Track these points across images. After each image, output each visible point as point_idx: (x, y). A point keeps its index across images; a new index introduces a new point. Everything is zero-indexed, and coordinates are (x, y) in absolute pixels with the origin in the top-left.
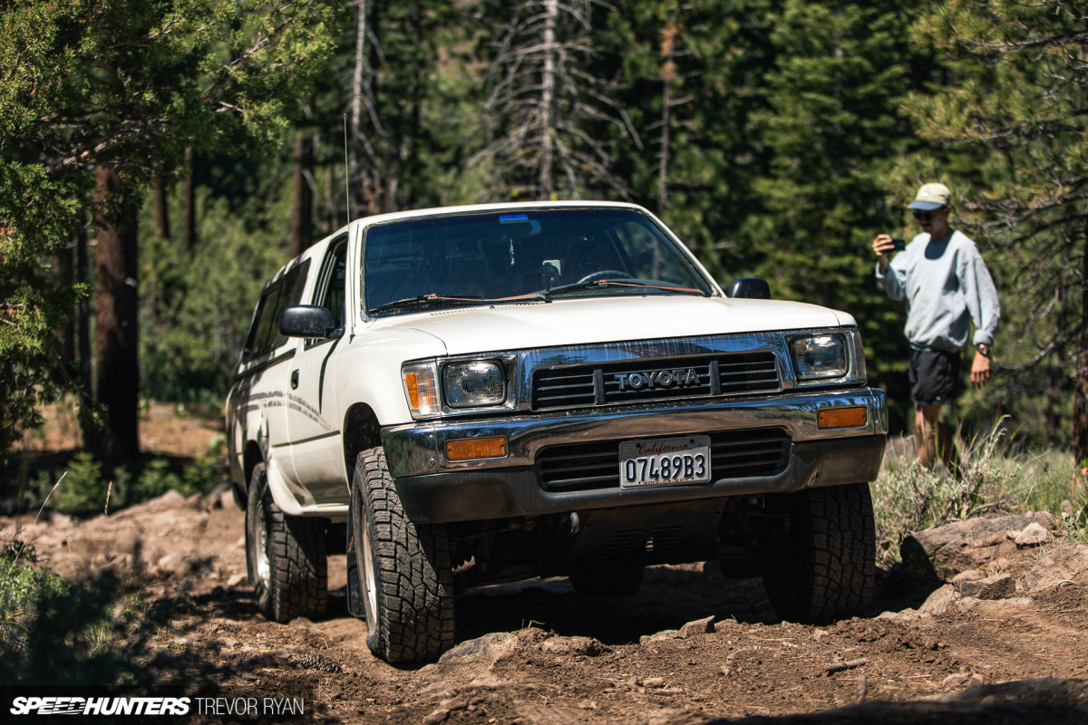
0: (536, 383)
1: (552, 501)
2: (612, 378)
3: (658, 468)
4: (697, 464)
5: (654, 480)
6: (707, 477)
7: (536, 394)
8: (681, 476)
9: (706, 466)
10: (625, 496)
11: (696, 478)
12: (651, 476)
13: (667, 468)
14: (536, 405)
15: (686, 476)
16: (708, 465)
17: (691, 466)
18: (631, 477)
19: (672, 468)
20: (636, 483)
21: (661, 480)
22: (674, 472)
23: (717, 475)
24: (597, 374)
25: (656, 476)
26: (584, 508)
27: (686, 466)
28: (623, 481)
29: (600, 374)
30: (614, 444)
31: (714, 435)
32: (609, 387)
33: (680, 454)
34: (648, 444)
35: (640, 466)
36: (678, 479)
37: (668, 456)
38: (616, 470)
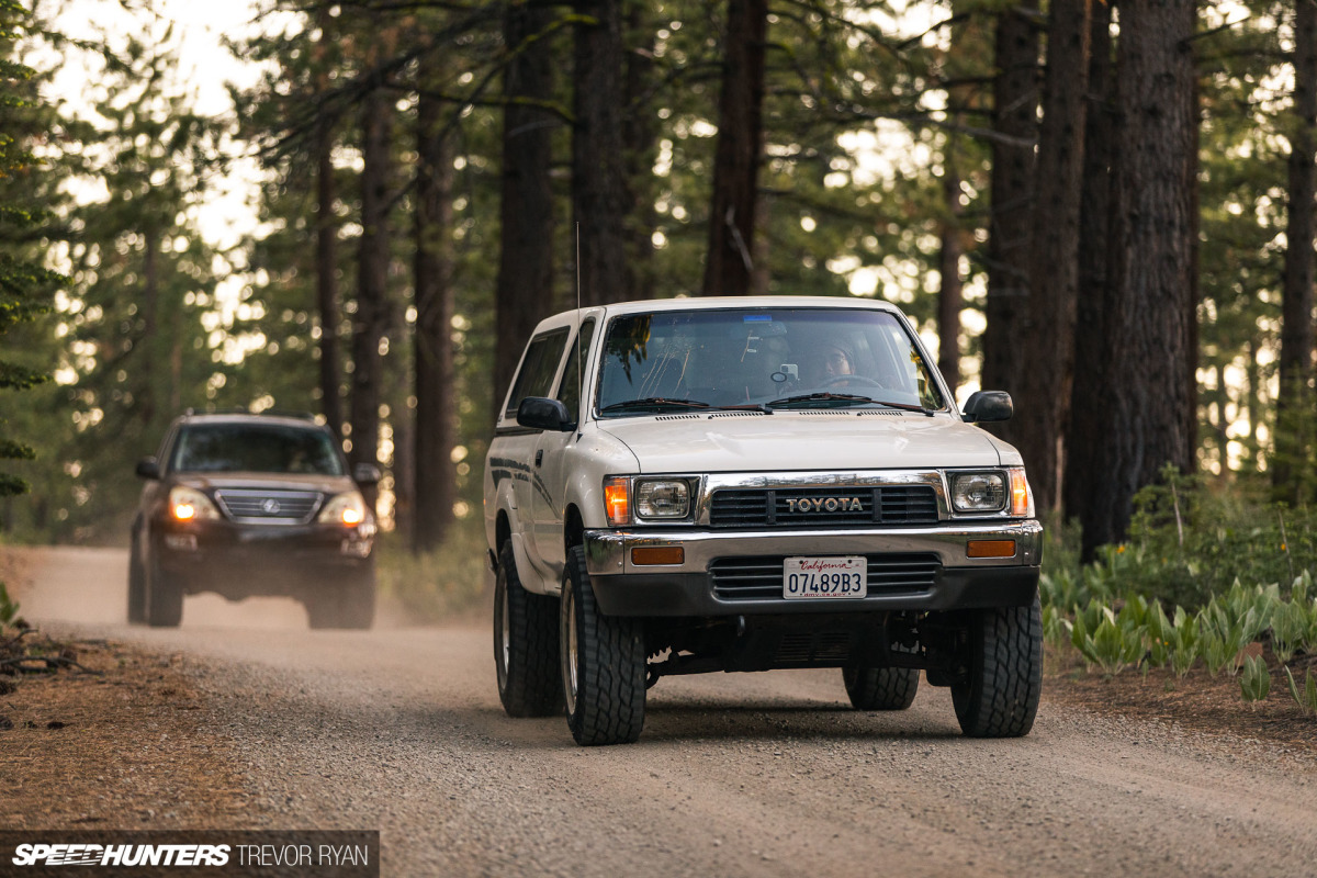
1: (721, 606)
3: (818, 582)
4: (854, 581)
5: (813, 592)
6: (862, 593)
7: (714, 512)
8: (838, 591)
9: (861, 583)
10: (786, 605)
11: (852, 594)
12: (812, 588)
13: (826, 583)
14: (714, 521)
15: (843, 590)
16: (864, 583)
17: (848, 583)
18: (793, 588)
19: (830, 582)
20: (797, 594)
21: (820, 591)
22: (832, 586)
23: (870, 591)
24: (769, 497)
25: (816, 589)
26: (750, 613)
27: (844, 583)
28: (786, 593)
29: (772, 498)
30: (779, 559)
31: (871, 557)
32: (779, 510)
33: (840, 572)
34: (811, 561)
35: (801, 580)
36: (836, 594)
37: (830, 572)
38: (780, 582)
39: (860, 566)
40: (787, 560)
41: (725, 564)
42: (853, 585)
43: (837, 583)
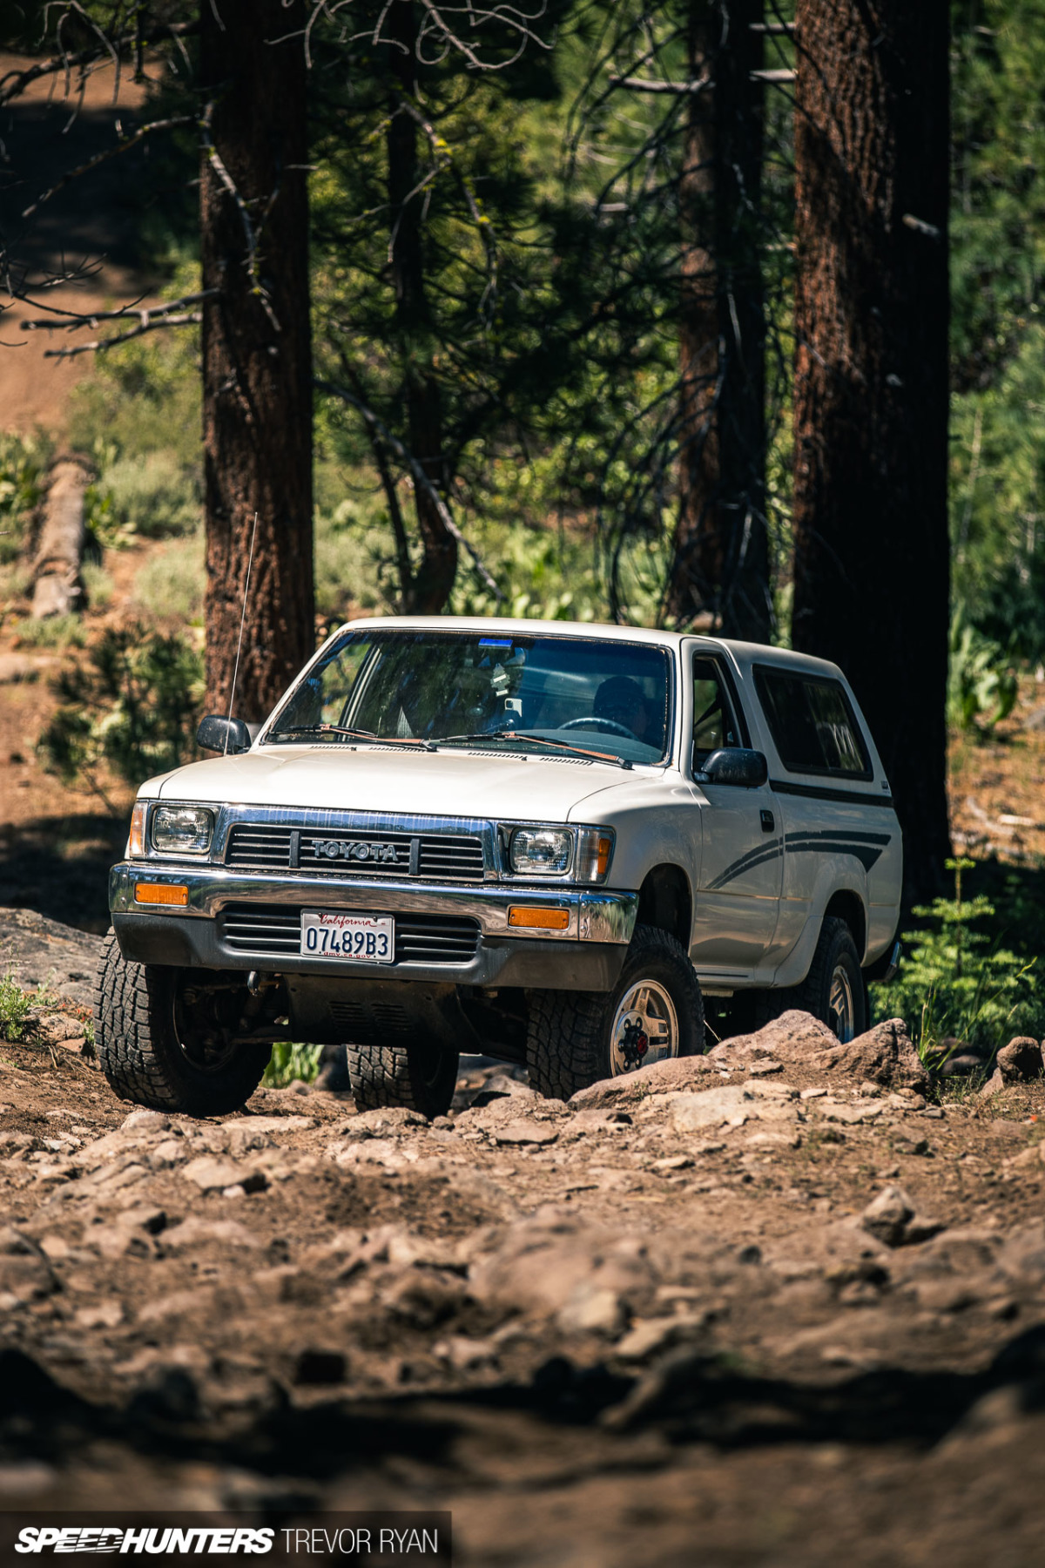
0: (233, 839)
1: (230, 957)
2: (309, 843)
3: (339, 940)
4: (380, 942)
6: (390, 957)
7: (231, 849)
8: (363, 952)
9: (389, 945)
10: (303, 962)
11: (379, 957)
14: (229, 859)
16: (391, 945)
20: (316, 952)
21: (342, 953)
22: (355, 946)
23: (400, 956)
24: (294, 837)
25: (337, 948)
26: (263, 969)
28: (304, 948)
29: (295, 839)
31: (401, 917)
32: (304, 853)
33: (365, 931)
35: (321, 936)
36: (360, 956)
37: (353, 930)
38: (297, 935)
39: (386, 926)
42: (379, 948)
43: (361, 943)
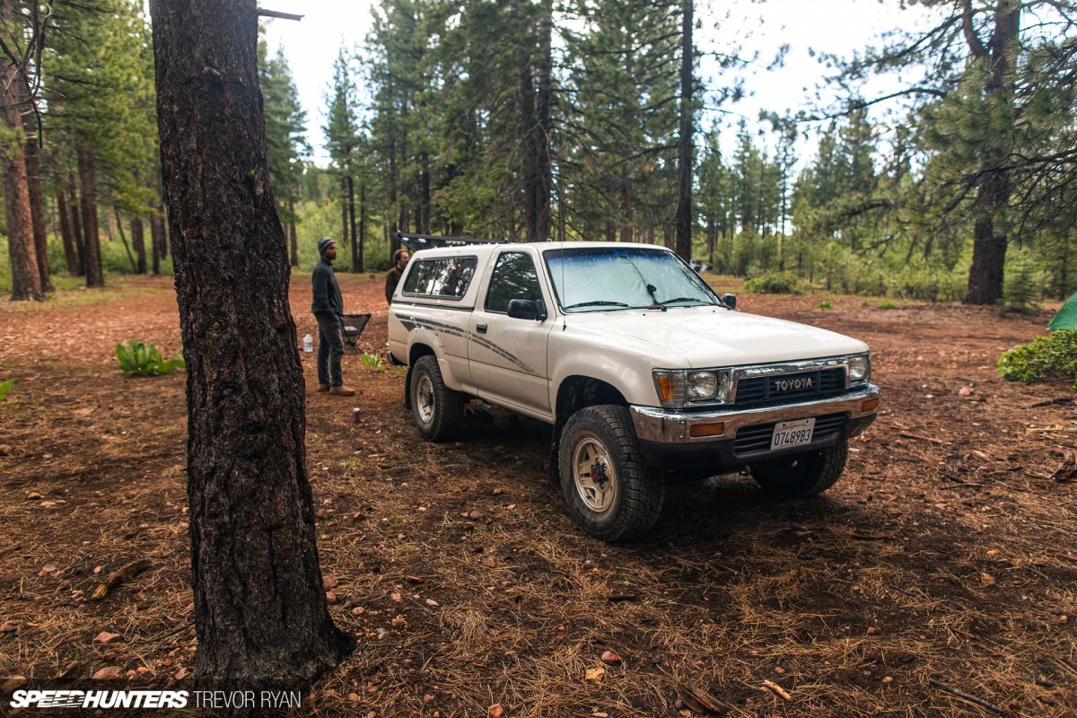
0: (738, 387)
2: (773, 384)
3: (789, 437)
5: (786, 443)
6: (809, 441)
7: (737, 394)
10: (771, 454)
11: (805, 442)
12: (786, 441)
13: (793, 437)
14: (736, 401)
15: (801, 440)
16: (811, 434)
17: (804, 435)
18: (776, 443)
19: (795, 436)
20: (778, 446)
21: (789, 444)
22: (796, 438)
25: (788, 441)
27: (802, 436)
28: (772, 445)
29: (768, 381)
30: (772, 425)
31: (818, 418)
32: (771, 389)
33: (801, 429)
34: (788, 424)
35: (781, 436)
36: (797, 443)
37: (795, 430)
39: (811, 424)
40: (777, 425)
41: (744, 432)
42: (806, 436)
43: (799, 436)
